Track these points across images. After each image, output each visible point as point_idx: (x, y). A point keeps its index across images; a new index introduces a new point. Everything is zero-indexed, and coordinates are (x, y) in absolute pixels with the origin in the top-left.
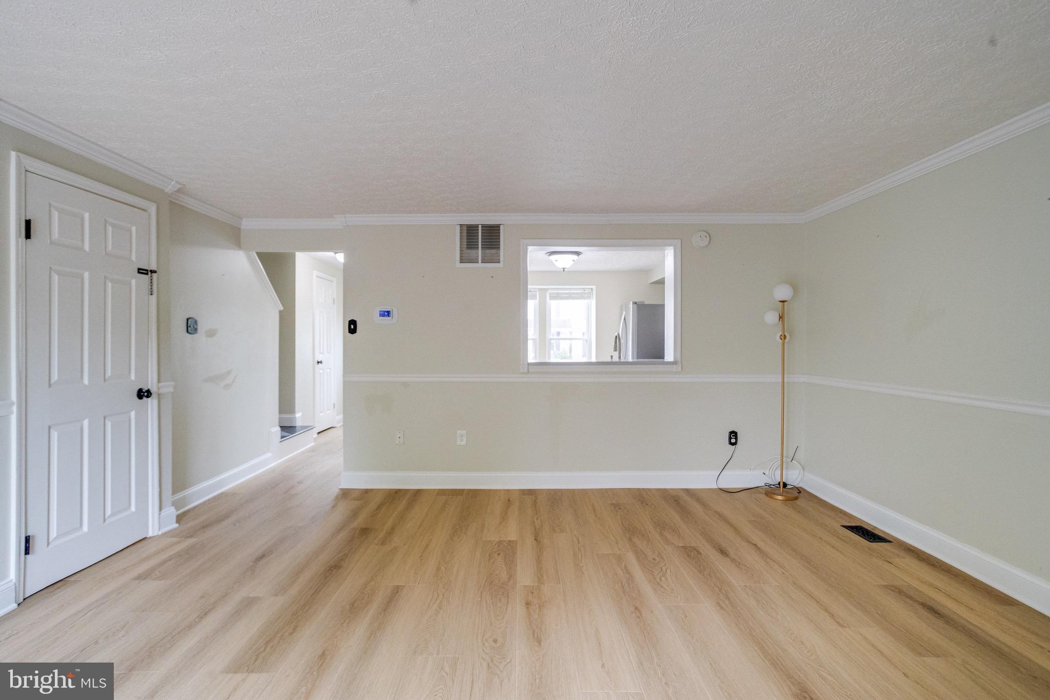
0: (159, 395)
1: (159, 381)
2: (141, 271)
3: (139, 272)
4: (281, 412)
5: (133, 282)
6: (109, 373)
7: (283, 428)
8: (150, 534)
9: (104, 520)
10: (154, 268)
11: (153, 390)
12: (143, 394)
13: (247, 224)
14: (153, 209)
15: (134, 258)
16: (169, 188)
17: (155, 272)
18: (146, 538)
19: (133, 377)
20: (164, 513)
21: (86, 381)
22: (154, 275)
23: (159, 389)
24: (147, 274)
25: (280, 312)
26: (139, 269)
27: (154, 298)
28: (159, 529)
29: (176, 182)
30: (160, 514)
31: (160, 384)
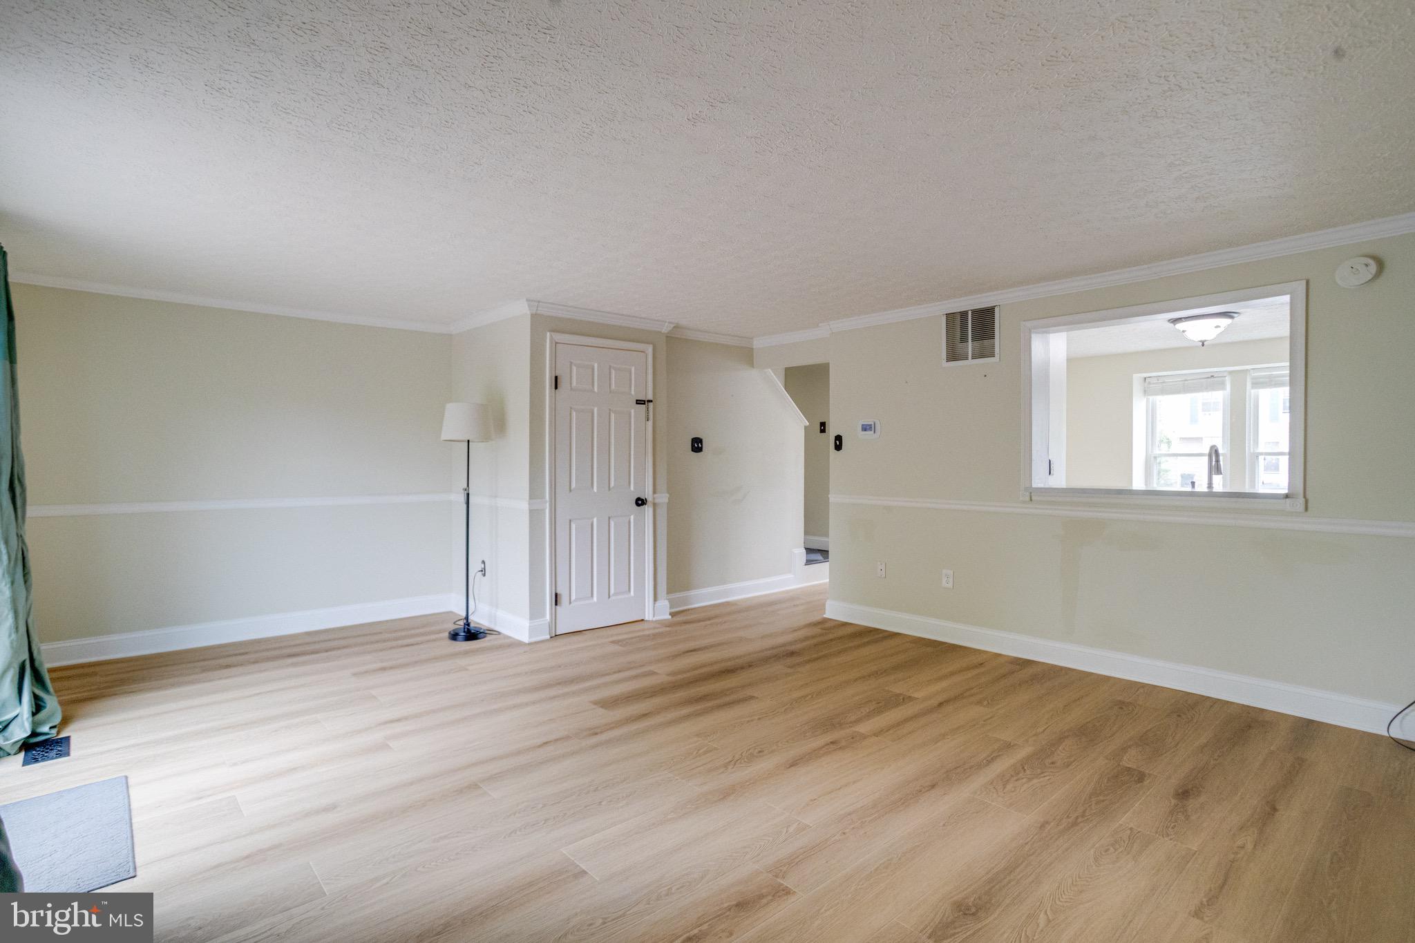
0: (655, 505)
1: (654, 492)
2: (639, 402)
3: (637, 403)
4: (806, 533)
5: (633, 411)
6: (612, 484)
7: (809, 551)
8: (646, 618)
9: (609, 597)
10: (650, 397)
11: (650, 499)
12: (640, 502)
13: (758, 343)
14: (650, 349)
15: (633, 393)
16: (665, 329)
17: (651, 401)
18: (642, 620)
19: (632, 488)
20: (658, 604)
21: (595, 489)
22: (651, 404)
23: (654, 498)
24: (644, 404)
25: (806, 427)
26: (637, 401)
27: (650, 423)
28: (654, 616)
29: (669, 323)
30: (654, 604)
31: (655, 495)
